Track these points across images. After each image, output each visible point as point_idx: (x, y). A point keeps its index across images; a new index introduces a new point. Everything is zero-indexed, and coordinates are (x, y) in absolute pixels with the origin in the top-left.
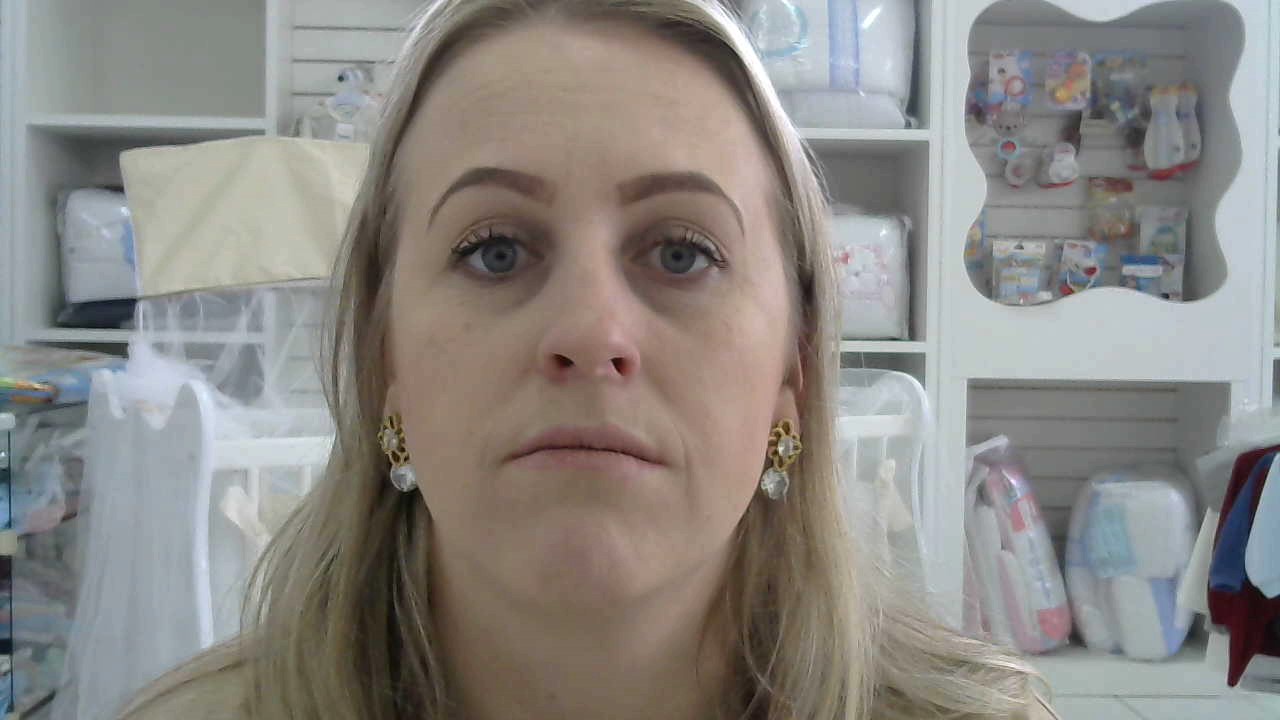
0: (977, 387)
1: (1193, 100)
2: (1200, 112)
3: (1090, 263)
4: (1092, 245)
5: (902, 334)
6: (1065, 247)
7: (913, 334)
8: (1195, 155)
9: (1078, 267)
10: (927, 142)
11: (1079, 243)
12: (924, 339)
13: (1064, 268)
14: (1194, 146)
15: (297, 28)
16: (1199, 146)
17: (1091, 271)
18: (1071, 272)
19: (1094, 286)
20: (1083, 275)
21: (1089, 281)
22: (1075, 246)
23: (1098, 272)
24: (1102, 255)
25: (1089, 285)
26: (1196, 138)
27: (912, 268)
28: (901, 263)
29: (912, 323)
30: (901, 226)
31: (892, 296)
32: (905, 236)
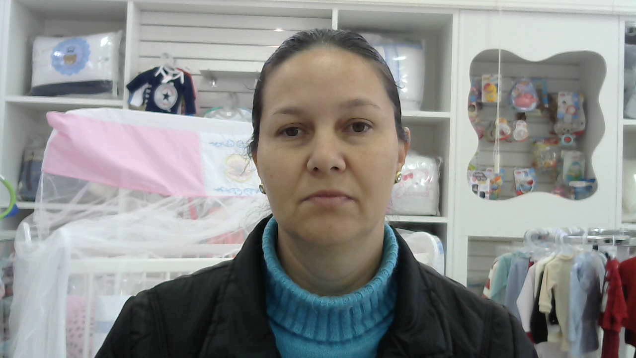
0: (474, 241)
1: (582, 100)
2: (585, 106)
3: (529, 178)
4: (528, 171)
5: (437, 213)
6: (515, 173)
7: (441, 215)
8: (582, 128)
9: (523, 181)
10: (449, 119)
12: (447, 216)
14: (582, 123)
15: (141, 57)
16: (584, 123)
17: (531, 183)
18: (522, 186)
19: (533, 191)
20: (527, 186)
21: (531, 187)
22: (520, 172)
23: (534, 183)
24: (534, 175)
25: (532, 189)
26: (583, 118)
27: (441, 181)
28: (437, 179)
29: (440, 208)
30: (437, 161)
31: (433, 195)
32: (439, 166)
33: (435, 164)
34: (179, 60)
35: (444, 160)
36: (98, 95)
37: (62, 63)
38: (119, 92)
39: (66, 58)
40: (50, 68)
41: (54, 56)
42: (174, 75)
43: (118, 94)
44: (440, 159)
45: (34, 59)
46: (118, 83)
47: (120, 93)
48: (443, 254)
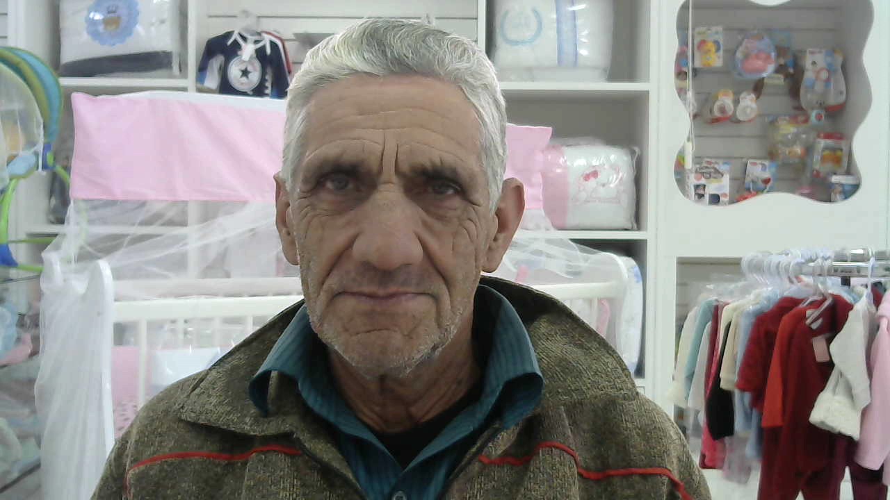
0: (684, 263)
1: (839, 59)
2: (844, 68)
3: (766, 175)
4: (767, 163)
5: (632, 227)
6: (749, 165)
7: (639, 229)
8: (842, 99)
9: (758, 178)
10: (648, 92)
11: (758, 162)
12: (646, 230)
13: (748, 180)
14: (841, 93)
15: (210, 17)
16: (844, 92)
17: (766, 181)
18: (753, 182)
19: (768, 192)
20: (761, 185)
21: (766, 188)
22: (755, 164)
23: (771, 182)
24: (773, 170)
25: (766, 190)
26: (844, 89)
27: (638, 180)
28: (632, 177)
29: (638, 219)
30: (633, 153)
31: (627, 200)
32: (635, 158)
33: (630, 157)
34: (264, 21)
35: (641, 150)
36: (153, 73)
37: (101, 28)
38: (183, 67)
39: (106, 22)
40: (85, 37)
41: (90, 19)
42: (256, 42)
43: (180, 70)
44: (637, 149)
45: (61, 25)
46: (180, 55)
47: (183, 70)
48: (641, 283)
